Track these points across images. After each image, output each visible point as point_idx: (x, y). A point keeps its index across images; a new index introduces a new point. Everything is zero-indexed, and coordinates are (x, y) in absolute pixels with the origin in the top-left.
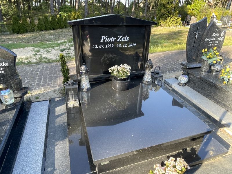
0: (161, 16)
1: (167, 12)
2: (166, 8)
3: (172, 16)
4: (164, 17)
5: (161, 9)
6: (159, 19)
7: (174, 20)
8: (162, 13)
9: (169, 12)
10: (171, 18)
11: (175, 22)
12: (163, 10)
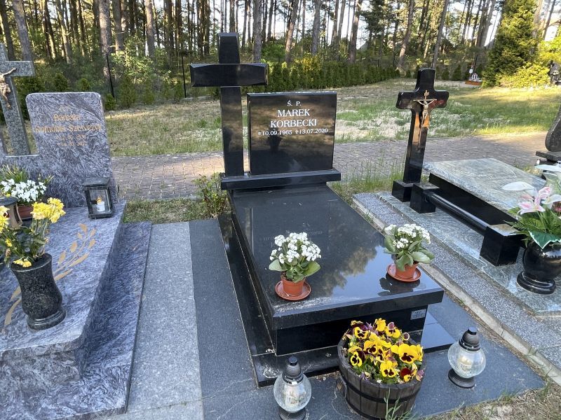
0: (503, 63)
1: (518, 56)
2: (516, 46)
3: (529, 63)
4: (510, 67)
5: (502, 49)
6: (498, 71)
7: (535, 72)
8: (505, 59)
9: (521, 55)
10: (527, 68)
11: (535, 77)
12: (507, 53)
